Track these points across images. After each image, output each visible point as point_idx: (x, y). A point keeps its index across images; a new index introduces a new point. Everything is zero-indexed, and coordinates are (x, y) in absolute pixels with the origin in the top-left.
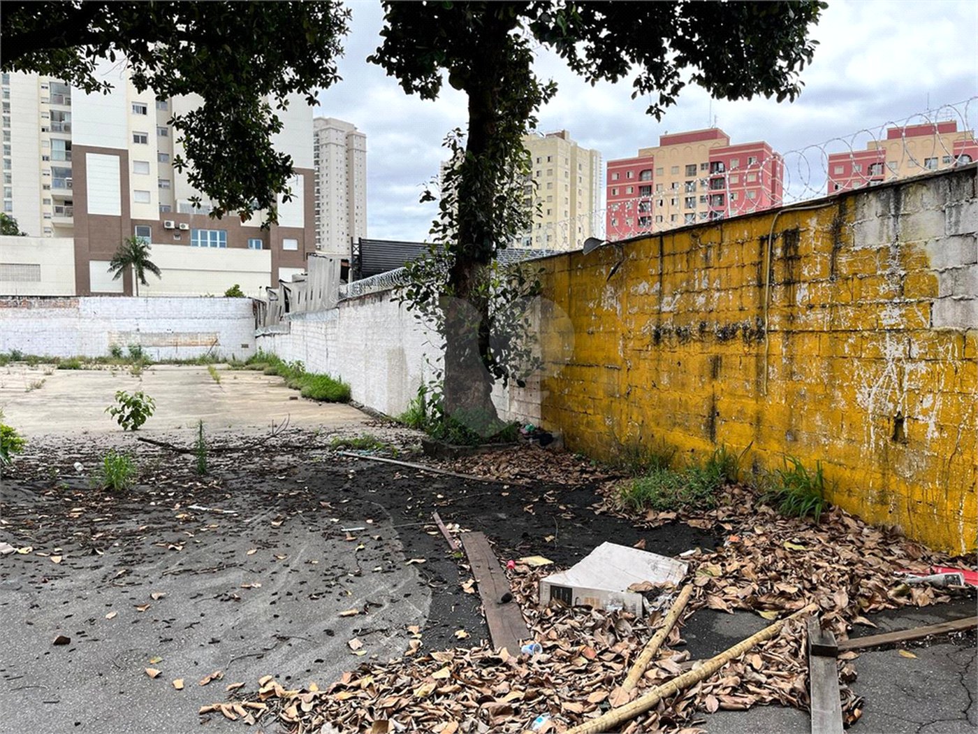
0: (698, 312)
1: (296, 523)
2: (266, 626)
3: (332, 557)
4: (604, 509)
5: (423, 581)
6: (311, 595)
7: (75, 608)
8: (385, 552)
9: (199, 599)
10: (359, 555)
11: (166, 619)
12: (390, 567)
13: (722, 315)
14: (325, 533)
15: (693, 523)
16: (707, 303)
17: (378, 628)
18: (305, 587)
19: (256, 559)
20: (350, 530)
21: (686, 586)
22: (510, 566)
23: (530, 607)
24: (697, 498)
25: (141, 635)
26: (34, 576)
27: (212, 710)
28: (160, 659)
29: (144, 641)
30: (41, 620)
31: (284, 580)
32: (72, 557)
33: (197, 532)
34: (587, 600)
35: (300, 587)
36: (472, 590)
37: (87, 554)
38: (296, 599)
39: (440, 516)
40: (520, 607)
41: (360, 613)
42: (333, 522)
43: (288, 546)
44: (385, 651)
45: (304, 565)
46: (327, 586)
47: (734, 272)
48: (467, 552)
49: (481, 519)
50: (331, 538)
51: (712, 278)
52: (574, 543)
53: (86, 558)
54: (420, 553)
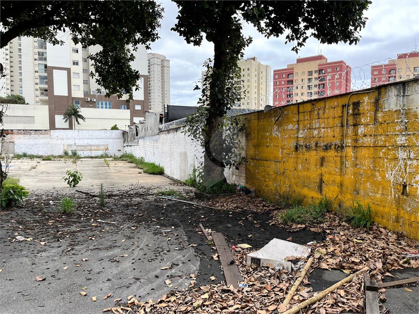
0: (314, 137)
1: (142, 228)
2: (130, 274)
3: (157, 243)
4: (274, 223)
5: (196, 254)
6: (149, 260)
7: (51, 265)
8: (179, 241)
9: (102, 261)
10: (169, 242)
11: (89, 270)
12: (182, 248)
13: (325, 139)
14: (154, 233)
15: (312, 229)
16: (319, 133)
17: (177, 275)
18: (146, 256)
19: (125, 244)
20: (165, 231)
21: (310, 258)
22: (233, 248)
23: (242, 267)
24: (314, 218)
25: (78, 277)
26: (33, 251)
27: (109, 311)
28: (86, 287)
29: (80, 280)
30: (36, 270)
31: (137, 253)
32: (49, 242)
33: (101, 231)
34: (267, 264)
35: (144, 256)
36: (217, 259)
37: (55, 241)
38: (143, 262)
39: (203, 225)
40: (238, 266)
41: (169, 268)
42: (157, 228)
43: (139, 238)
44: (180, 285)
45: (145, 246)
46: (155, 256)
47: (331, 120)
48: (215, 242)
49: (220, 227)
50: (157, 235)
51: (321, 123)
52: (261, 238)
53: (55, 243)
54: (194, 242)
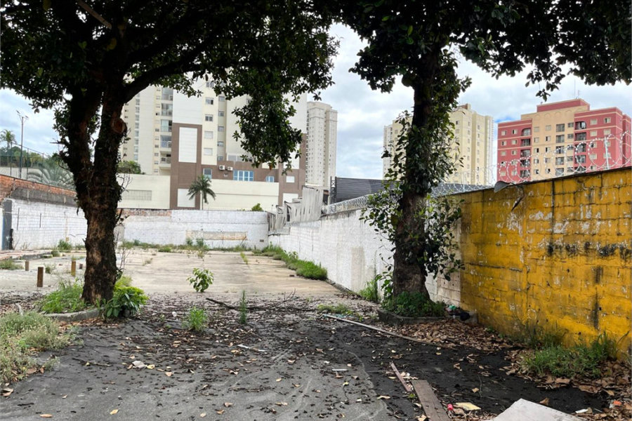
0: (583, 234)
1: (303, 362)
3: (328, 388)
4: (513, 371)
5: (390, 412)
6: (319, 415)
7: (182, 408)
8: (362, 388)
9: (252, 409)
10: (345, 389)
12: (367, 400)
13: (603, 238)
14: (322, 371)
15: (583, 388)
16: (591, 229)
18: (314, 408)
19: (282, 385)
20: (338, 370)
22: (450, 409)
24: (585, 369)
26: (157, 384)
30: (164, 414)
31: (301, 402)
32: (178, 373)
33: (245, 363)
35: (311, 408)
37: (185, 372)
38: (310, 417)
39: (396, 366)
42: (326, 364)
43: (300, 378)
45: (311, 392)
46: (328, 409)
47: (613, 208)
48: (418, 394)
49: (423, 370)
50: (326, 375)
51: (594, 211)
52: (494, 396)
53: (185, 375)
54: (385, 391)
